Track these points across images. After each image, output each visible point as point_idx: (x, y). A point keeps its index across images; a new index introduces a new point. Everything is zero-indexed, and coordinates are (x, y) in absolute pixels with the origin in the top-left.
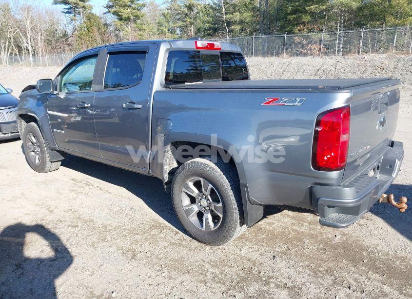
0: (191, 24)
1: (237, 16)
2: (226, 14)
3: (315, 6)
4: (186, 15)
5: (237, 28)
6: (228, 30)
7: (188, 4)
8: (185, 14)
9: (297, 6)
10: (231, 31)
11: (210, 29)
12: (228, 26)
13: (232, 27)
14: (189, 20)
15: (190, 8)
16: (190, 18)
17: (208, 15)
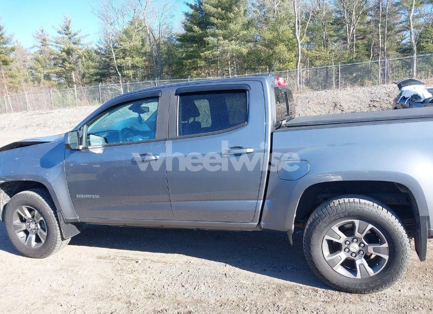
0: (73, 69)
1: (129, 61)
2: (117, 58)
3: (209, 52)
4: (64, 60)
5: (131, 73)
6: (120, 75)
7: (66, 48)
8: (62, 59)
9: (192, 52)
10: (123, 76)
11: (97, 74)
12: (120, 71)
13: (126, 72)
14: (68, 65)
15: (69, 52)
16: (70, 63)
17: (92, 60)
